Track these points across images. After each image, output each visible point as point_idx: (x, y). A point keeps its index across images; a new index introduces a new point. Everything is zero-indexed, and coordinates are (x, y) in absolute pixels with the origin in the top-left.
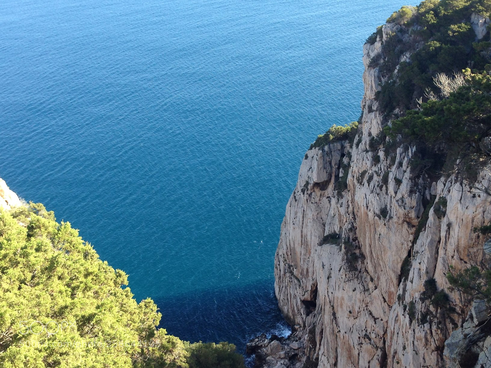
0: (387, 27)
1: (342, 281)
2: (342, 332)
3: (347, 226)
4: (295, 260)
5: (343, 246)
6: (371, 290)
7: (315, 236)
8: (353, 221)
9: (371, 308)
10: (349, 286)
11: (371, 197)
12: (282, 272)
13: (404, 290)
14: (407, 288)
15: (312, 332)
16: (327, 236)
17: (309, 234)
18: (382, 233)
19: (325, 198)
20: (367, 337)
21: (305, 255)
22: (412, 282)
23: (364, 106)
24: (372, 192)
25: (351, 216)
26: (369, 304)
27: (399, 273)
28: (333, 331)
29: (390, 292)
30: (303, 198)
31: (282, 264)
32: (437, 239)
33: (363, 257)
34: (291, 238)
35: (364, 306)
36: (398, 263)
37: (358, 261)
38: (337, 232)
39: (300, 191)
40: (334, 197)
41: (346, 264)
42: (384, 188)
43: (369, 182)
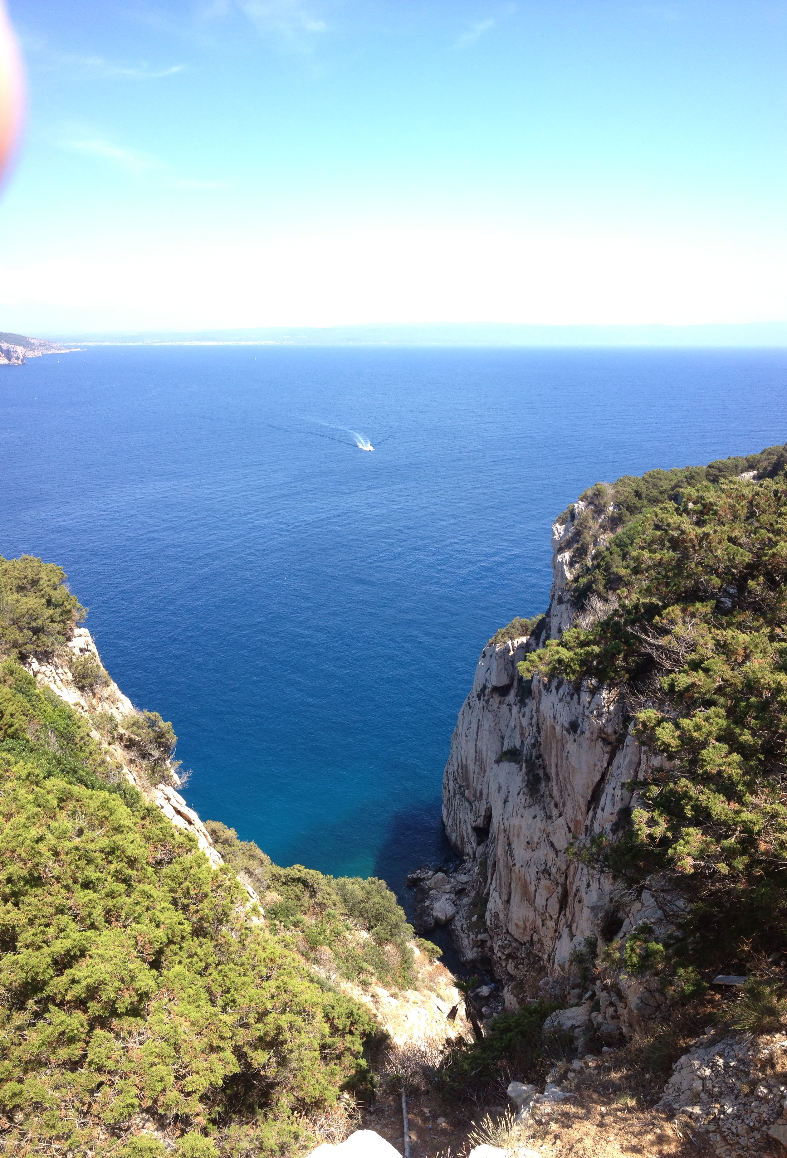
0: (580, 506)
1: (521, 806)
2: (518, 865)
3: (529, 741)
4: (466, 779)
5: (524, 765)
6: (554, 818)
7: (492, 751)
8: (537, 735)
9: (553, 838)
10: (528, 813)
11: (559, 707)
12: (451, 794)
13: (594, 818)
14: (597, 816)
15: (483, 865)
16: (505, 753)
17: (484, 748)
18: (571, 751)
19: (504, 706)
20: (547, 872)
21: (479, 773)
22: (603, 810)
23: (553, 596)
24: (561, 700)
25: (535, 729)
26: (551, 834)
27: (589, 798)
28: (507, 864)
29: (576, 821)
30: (479, 705)
31: (451, 783)
32: (637, 760)
33: (548, 778)
34: (463, 752)
35: (545, 836)
36: (588, 787)
37: (541, 784)
38: (518, 747)
39: (475, 696)
40: (516, 705)
41: (527, 786)
42: (576, 697)
43: (557, 688)
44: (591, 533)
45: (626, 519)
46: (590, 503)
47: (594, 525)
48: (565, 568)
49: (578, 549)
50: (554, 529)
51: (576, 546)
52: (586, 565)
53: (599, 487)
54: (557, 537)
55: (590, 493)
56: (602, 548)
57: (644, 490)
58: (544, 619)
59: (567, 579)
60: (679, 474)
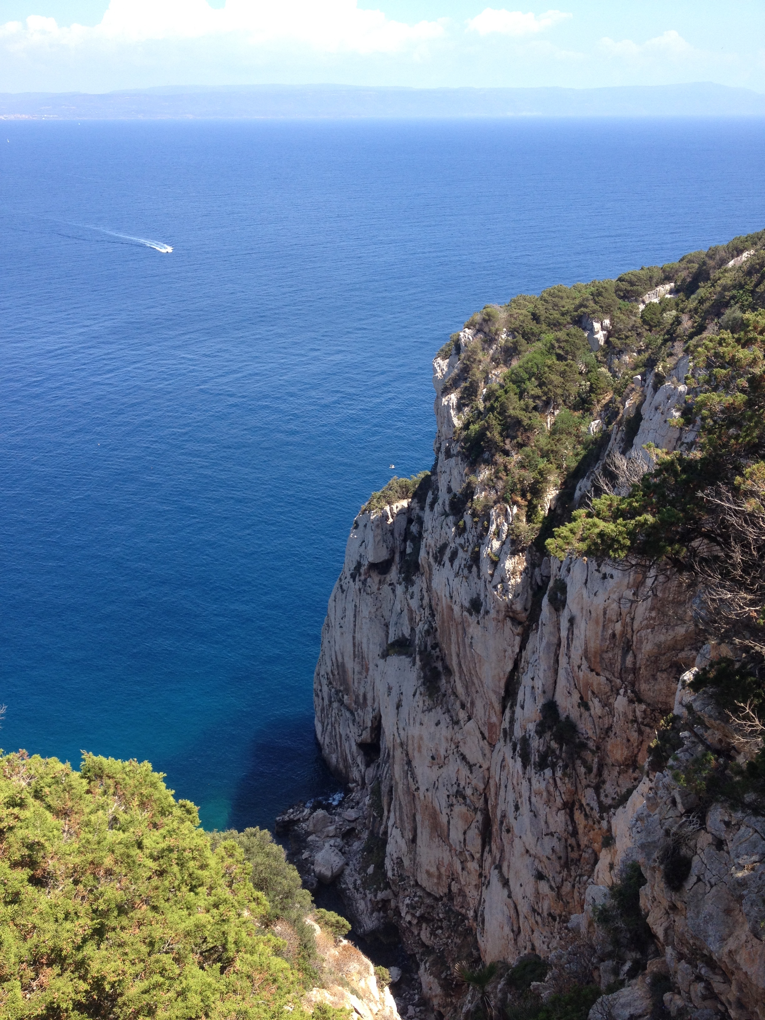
0: (466, 335)
1: (419, 710)
2: (423, 789)
3: (421, 627)
4: (344, 682)
5: (418, 658)
6: (462, 722)
7: (374, 644)
8: (430, 619)
9: (464, 749)
10: (430, 718)
11: (456, 583)
12: (326, 702)
13: (513, 720)
14: (516, 716)
15: (376, 793)
16: (393, 645)
17: (365, 641)
18: (475, 636)
19: (386, 586)
20: (460, 794)
21: (360, 673)
22: (522, 707)
23: (439, 449)
24: (457, 575)
25: (427, 612)
26: (461, 744)
27: (503, 693)
28: (408, 788)
29: (490, 723)
30: (354, 587)
31: (325, 689)
32: (556, 642)
33: (449, 672)
34: (337, 648)
35: (453, 747)
36: (499, 680)
37: (441, 679)
38: (407, 635)
39: (349, 577)
40: (400, 584)
41: (424, 684)
42: (474, 569)
43: (452, 560)
44: (481, 368)
45: (522, 349)
46: (479, 331)
47: (484, 358)
48: (453, 413)
49: (466, 388)
50: (436, 365)
51: (463, 385)
52: (477, 408)
53: (489, 310)
54: (439, 375)
55: (478, 318)
56: (495, 386)
57: (543, 312)
58: (427, 477)
59: (454, 426)
60: (584, 291)
